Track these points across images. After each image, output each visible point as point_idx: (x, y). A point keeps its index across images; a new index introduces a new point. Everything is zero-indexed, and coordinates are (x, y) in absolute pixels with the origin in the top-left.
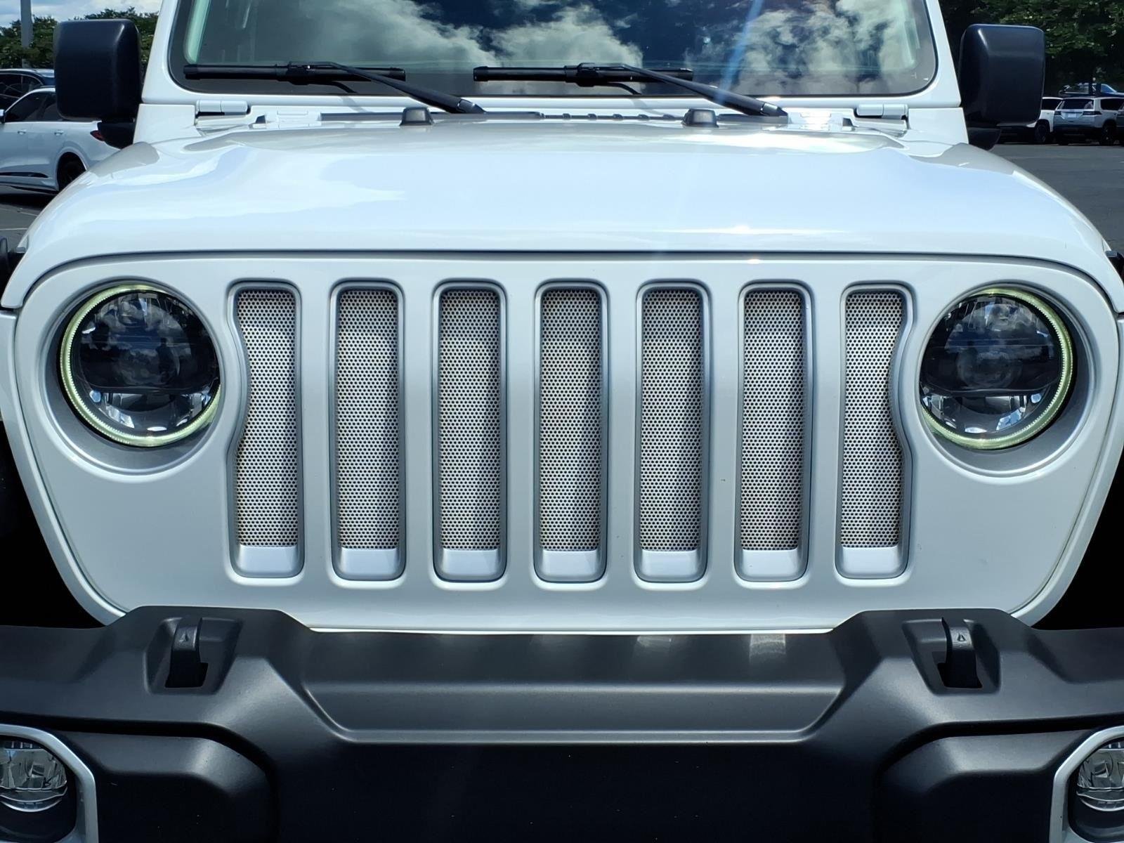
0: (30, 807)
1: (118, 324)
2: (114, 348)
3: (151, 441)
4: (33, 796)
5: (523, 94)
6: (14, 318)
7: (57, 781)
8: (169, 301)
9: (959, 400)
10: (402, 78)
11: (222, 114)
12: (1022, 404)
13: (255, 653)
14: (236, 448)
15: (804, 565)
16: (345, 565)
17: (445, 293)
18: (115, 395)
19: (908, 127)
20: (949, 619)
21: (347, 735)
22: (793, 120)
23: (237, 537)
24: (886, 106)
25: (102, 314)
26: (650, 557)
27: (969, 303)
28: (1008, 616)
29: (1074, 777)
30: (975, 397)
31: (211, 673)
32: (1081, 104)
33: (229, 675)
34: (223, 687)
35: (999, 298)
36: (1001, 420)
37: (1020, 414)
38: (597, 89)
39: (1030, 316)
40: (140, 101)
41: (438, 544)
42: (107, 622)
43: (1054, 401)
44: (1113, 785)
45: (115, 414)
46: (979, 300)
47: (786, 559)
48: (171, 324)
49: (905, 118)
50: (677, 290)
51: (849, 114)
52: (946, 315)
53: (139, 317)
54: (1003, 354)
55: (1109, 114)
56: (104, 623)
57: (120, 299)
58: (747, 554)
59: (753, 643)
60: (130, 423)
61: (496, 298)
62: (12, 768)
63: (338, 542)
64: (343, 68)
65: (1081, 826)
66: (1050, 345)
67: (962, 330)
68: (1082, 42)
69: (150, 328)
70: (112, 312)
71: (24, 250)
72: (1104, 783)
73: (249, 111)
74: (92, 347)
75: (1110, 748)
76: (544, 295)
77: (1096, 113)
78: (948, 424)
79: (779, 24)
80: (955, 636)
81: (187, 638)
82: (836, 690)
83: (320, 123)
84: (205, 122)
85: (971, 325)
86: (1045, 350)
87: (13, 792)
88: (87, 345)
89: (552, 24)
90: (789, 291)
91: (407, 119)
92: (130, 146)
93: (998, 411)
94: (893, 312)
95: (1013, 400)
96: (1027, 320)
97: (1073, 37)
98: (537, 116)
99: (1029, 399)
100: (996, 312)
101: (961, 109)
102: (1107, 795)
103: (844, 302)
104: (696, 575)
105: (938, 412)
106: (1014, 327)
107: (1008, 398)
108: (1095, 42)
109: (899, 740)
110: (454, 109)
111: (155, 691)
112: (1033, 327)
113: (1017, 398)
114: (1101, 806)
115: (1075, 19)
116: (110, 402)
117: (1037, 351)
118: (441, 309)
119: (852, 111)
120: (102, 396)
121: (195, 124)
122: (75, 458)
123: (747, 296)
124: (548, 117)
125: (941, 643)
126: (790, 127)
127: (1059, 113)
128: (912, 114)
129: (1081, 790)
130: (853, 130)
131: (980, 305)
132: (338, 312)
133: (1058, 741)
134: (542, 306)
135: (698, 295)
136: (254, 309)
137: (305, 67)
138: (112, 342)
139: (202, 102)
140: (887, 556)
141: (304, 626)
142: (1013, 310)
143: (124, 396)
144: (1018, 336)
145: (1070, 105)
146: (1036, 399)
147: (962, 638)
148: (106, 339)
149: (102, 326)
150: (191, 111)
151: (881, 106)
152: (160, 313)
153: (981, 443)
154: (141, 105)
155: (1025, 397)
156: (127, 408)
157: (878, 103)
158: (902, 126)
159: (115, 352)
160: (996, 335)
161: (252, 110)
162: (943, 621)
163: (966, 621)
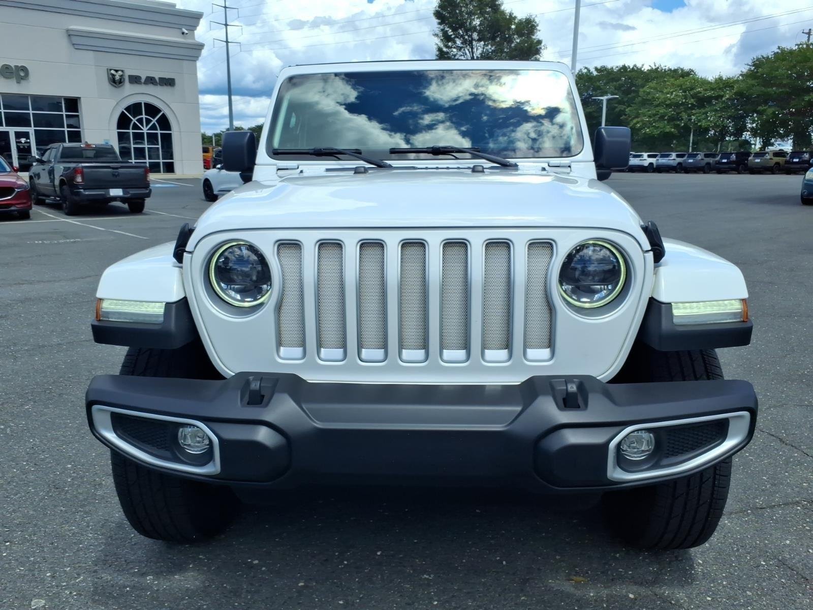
0: (196, 451)
1: (233, 258)
2: (231, 267)
3: (246, 304)
4: (198, 447)
5: (419, 158)
6: (190, 255)
7: (207, 442)
8: (252, 248)
9: (578, 287)
10: (360, 153)
11: (287, 169)
12: (604, 289)
13: (283, 391)
14: (279, 307)
15: (511, 356)
16: (323, 355)
17: (362, 244)
18: (232, 286)
19: (571, 171)
20: (568, 379)
21: (319, 425)
22: (520, 168)
23: (279, 344)
24: (562, 162)
25: (226, 254)
26: (447, 354)
27: (581, 247)
28: (595, 378)
29: (619, 445)
30: (585, 286)
31: (265, 400)
32: (668, 156)
33: (272, 401)
34: (270, 404)
35: (594, 245)
36: (596, 296)
37: (604, 294)
38: (440, 156)
39: (608, 253)
40: (255, 164)
41: (360, 346)
42: (228, 377)
43: (618, 288)
44: (638, 449)
45: (233, 293)
46: (586, 245)
47: (503, 354)
48: (254, 257)
49: (570, 167)
50: (457, 243)
51: (545, 165)
52: (572, 251)
53: (241, 254)
54: (596, 268)
55: (679, 160)
56: (226, 377)
57: (234, 247)
58: (487, 351)
59: (487, 388)
60: (238, 297)
61: (383, 247)
62: (190, 436)
63: (320, 345)
64: (336, 149)
65: (622, 465)
66: (616, 264)
67: (579, 258)
68: (669, 129)
69: (246, 259)
70: (231, 252)
71: (195, 228)
72: (634, 448)
73: (298, 168)
74: (223, 266)
75: (635, 434)
76: (403, 245)
77: (674, 159)
78: (573, 297)
79: (529, 129)
80: (569, 386)
81: (255, 386)
82: (519, 409)
83: (325, 173)
84: (280, 172)
85: (584, 256)
86: (614, 266)
87: (189, 445)
88: (220, 266)
89: (433, 131)
90: (504, 243)
91: (357, 171)
92: (250, 182)
93: (594, 292)
94: (548, 251)
95: (601, 288)
96: (606, 254)
97: (664, 127)
98: (414, 168)
99: (608, 287)
100: (594, 251)
101: (594, 163)
102: (635, 453)
103: (527, 248)
104: (465, 360)
105: (569, 292)
106: (602, 257)
107: (599, 287)
108: (674, 128)
109: (546, 429)
110: (380, 166)
111: (243, 406)
112: (609, 257)
113: (603, 286)
114: (632, 457)
115: (666, 119)
116: (230, 289)
117: (611, 267)
118: (360, 251)
119: (547, 164)
120: (228, 286)
121: (277, 173)
122: (214, 311)
123: (487, 245)
124: (419, 169)
125: (564, 389)
126: (519, 172)
127: (658, 160)
128: (573, 165)
129: (623, 451)
130: (548, 173)
131: (587, 248)
132: (319, 252)
133: (611, 431)
134: (402, 250)
135: (466, 244)
136: (285, 252)
137: (321, 149)
138: (230, 265)
139: (279, 165)
140: (545, 353)
141: (304, 380)
142: (601, 250)
143: (236, 287)
144: (603, 261)
145: (663, 156)
146: (610, 287)
147: (572, 388)
148: (228, 263)
149: (227, 258)
150: (275, 168)
151: (559, 162)
152: (250, 253)
153: (587, 305)
154: (255, 166)
155: (606, 286)
156: (238, 291)
157: (558, 160)
158: (568, 170)
159: (231, 269)
160: (593, 260)
161: (300, 168)
162: (565, 381)
163: (575, 380)
